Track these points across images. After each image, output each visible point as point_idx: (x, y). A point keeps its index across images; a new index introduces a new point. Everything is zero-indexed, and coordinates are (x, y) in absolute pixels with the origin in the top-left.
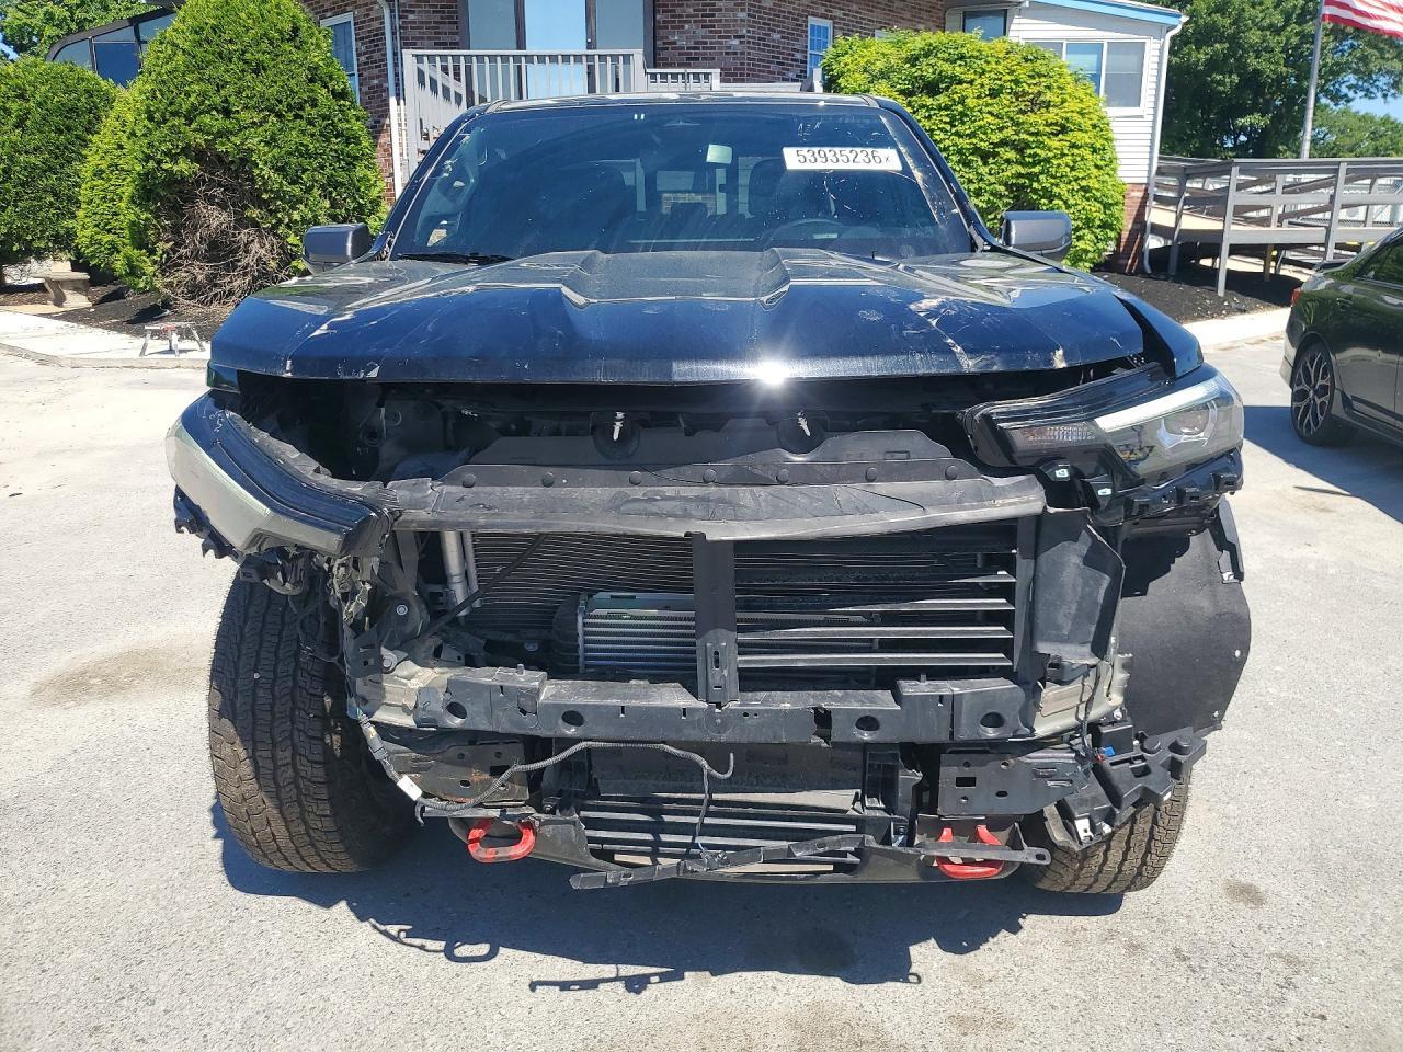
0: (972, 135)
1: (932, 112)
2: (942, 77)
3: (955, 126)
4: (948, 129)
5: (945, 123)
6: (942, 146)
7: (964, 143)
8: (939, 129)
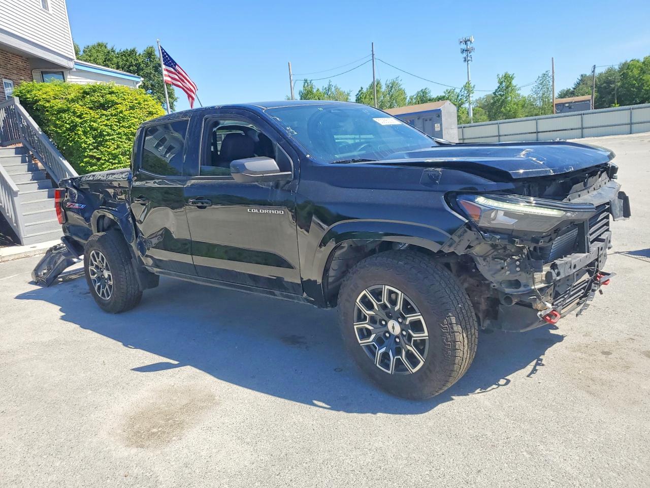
0: (129, 127)
1: (109, 117)
2: (107, 102)
3: (121, 123)
4: (118, 124)
5: (116, 122)
6: (117, 132)
7: (126, 130)
8: (115, 125)
